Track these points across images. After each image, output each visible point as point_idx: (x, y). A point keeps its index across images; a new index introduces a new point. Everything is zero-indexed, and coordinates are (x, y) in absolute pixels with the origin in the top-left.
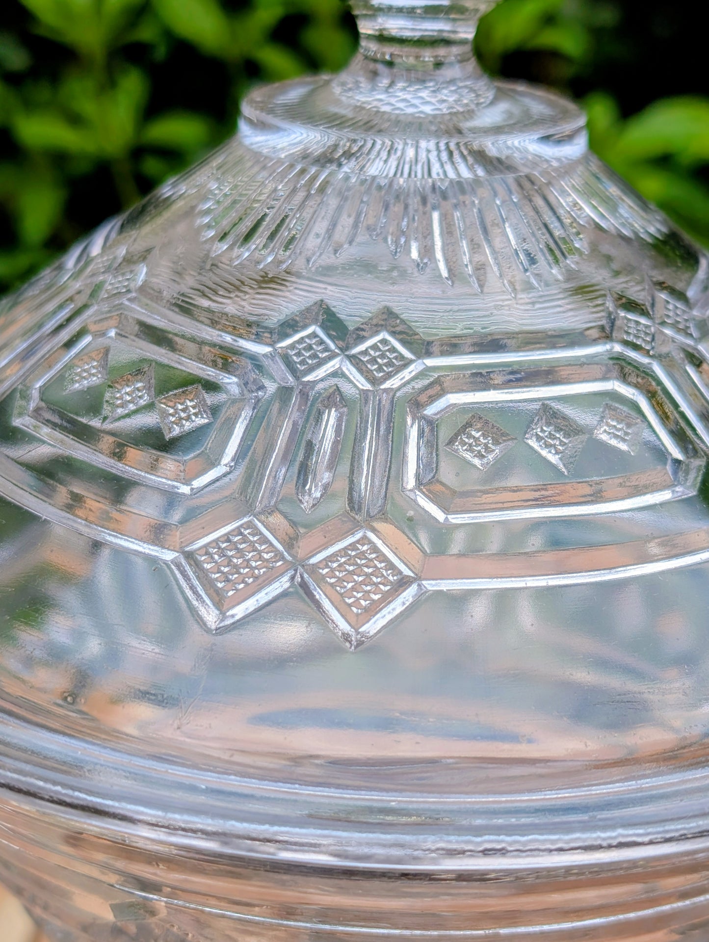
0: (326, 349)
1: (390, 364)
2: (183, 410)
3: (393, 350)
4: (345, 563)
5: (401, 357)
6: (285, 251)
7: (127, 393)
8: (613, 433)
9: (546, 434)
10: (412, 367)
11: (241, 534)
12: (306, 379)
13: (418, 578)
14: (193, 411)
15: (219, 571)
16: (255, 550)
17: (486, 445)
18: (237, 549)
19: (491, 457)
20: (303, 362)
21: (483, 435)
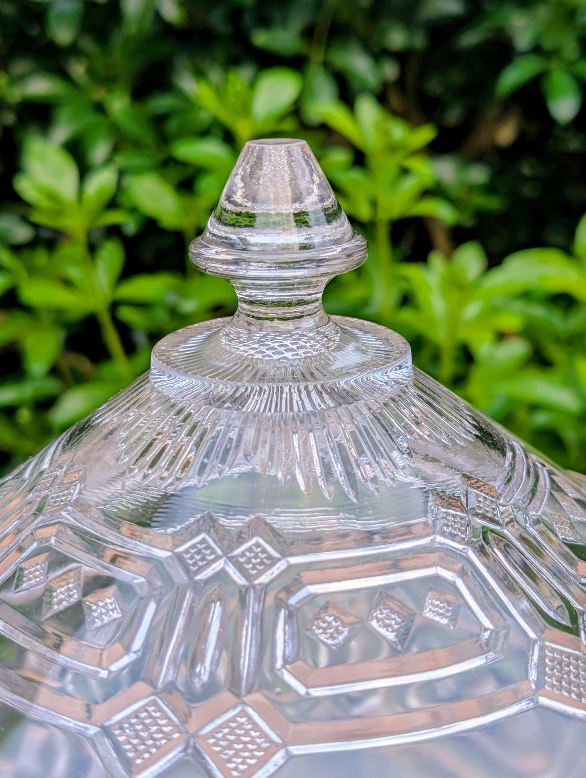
0: (213, 552)
1: (262, 563)
2: (103, 607)
3: (264, 551)
4: (227, 734)
5: (270, 557)
6: (182, 473)
7: (61, 593)
8: (437, 611)
9: (385, 615)
10: (279, 565)
11: (146, 711)
12: (198, 578)
13: (284, 745)
14: (111, 607)
15: (130, 743)
16: (158, 724)
17: (337, 627)
18: (143, 724)
19: (341, 638)
20: (195, 564)
21: (334, 619)
